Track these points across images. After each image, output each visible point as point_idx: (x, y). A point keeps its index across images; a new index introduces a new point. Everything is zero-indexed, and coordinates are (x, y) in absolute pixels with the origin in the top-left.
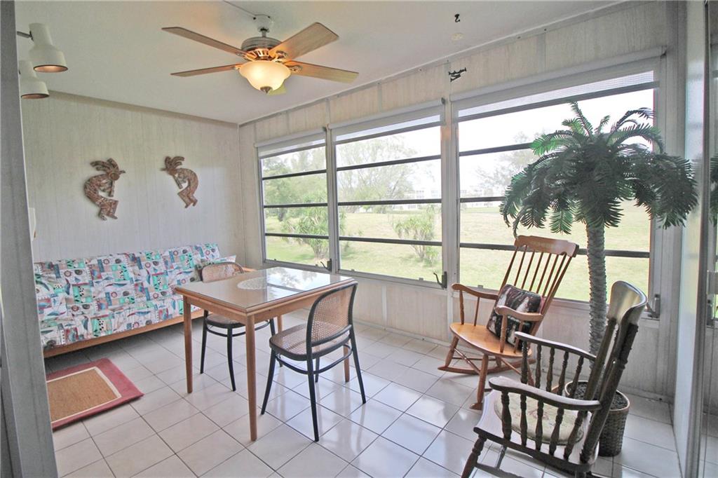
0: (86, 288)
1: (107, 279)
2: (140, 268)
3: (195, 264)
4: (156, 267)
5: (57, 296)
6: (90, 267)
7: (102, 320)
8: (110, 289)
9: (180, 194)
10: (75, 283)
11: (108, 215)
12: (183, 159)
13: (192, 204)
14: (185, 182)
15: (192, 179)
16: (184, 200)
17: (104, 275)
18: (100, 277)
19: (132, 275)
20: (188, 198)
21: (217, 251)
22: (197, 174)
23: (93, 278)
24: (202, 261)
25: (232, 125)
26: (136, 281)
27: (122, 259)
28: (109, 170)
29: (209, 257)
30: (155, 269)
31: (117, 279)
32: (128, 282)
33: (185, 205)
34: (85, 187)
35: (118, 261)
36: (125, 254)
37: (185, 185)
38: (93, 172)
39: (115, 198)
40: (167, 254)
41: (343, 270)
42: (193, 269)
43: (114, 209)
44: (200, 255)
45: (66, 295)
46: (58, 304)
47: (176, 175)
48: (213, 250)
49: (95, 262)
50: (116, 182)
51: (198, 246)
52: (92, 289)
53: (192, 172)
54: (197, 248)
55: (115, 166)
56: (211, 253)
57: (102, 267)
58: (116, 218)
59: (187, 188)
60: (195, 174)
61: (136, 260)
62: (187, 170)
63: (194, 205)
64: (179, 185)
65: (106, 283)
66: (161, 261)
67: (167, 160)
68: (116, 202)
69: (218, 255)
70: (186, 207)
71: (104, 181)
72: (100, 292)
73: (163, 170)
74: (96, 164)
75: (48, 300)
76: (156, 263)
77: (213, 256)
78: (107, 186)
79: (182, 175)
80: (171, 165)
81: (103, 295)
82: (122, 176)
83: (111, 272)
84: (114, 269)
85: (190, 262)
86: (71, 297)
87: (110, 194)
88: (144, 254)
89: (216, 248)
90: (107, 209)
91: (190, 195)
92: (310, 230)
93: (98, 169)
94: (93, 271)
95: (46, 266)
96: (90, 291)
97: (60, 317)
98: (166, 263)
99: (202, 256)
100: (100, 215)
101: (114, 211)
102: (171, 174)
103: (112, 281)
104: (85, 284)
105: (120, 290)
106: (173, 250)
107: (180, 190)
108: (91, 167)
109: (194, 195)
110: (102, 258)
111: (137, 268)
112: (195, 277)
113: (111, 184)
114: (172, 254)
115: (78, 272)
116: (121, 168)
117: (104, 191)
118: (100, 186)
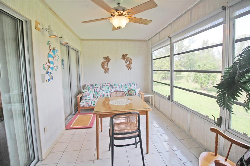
0: (98, 92)
1: (103, 90)
2: (112, 88)
3: (128, 89)
4: (116, 88)
5: (90, 93)
6: (100, 86)
7: (95, 102)
8: (104, 93)
9: (127, 66)
10: (96, 90)
11: (107, 72)
12: (127, 54)
13: (130, 69)
14: (128, 62)
15: (130, 61)
16: (128, 68)
17: (103, 89)
18: (102, 90)
19: (110, 90)
20: (129, 67)
21: (136, 85)
22: (132, 59)
23: (100, 90)
24: (130, 88)
25: (145, 41)
26: (111, 92)
27: (108, 85)
28: (107, 59)
29: (133, 87)
30: (116, 89)
31: (106, 90)
32: (108, 92)
33: (128, 69)
34: (102, 65)
35: (107, 86)
36: (109, 84)
37: (128, 63)
38: (104, 60)
39: (108, 67)
40: (120, 85)
41: (174, 101)
42: (127, 90)
43: (108, 70)
44: (130, 86)
45: (94, 93)
46: (90, 95)
47: (126, 60)
48: (134, 85)
49: (101, 85)
50: (109, 63)
51: (130, 83)
52: (100, 93)
53: (130, 58)
54: (129, 84)
55: (109, 58)
56: (134, 86)
57: (103, 87)
58: (109, 73)
59: (128, 64)
60: (131, 60)
61: (111, 85)
62: (128, 58)
63: (131, 69)
64: (126, 63)
65: (103, 91)
66: (118, 87)
67: (123, 55)
68: (109, 69)
69: (136, 86)
70: (128, 70)
71: (106, 63)
72: (101, 94)
73: (122, 58)
74: (104, 58)
75: (88, 94)
76: (116, 87)
77: (134, 87)
78: (107, 64)
79: (127, 60)
80: (124, 57)
81: (102, 95)
82: (110, 61)
83: (105, 89)
84: (106, 87)
85: (127, 88)
86: (95, 94)
87: (107, 67)
88: (114, 84)
89: (136, 84)
90: (107, 70)
91: (129, 66)
92: (199, 78)
93: (105, 59)
94: (101, 87)
95: (91, 85)
96: (99, 93)
97: (91, 99)
98: (119, 87)
99: (131, 86)
100: (105, 72)
101: (108, 71)
102: (124, 59)
103: (105, 91)
104: (98, 91)
105: (106, 94)
106: (122, 83)
107: (126, 65)
108: (103, 59)
109: (131, 66)
110: (103, 84)
111: (111, 88)
112: (127, 93)
113: (108, 63)
114: (121, 85)
115: (97, 87)
116: (110, 59)
117: (106, 65)
118: (105, 64)
